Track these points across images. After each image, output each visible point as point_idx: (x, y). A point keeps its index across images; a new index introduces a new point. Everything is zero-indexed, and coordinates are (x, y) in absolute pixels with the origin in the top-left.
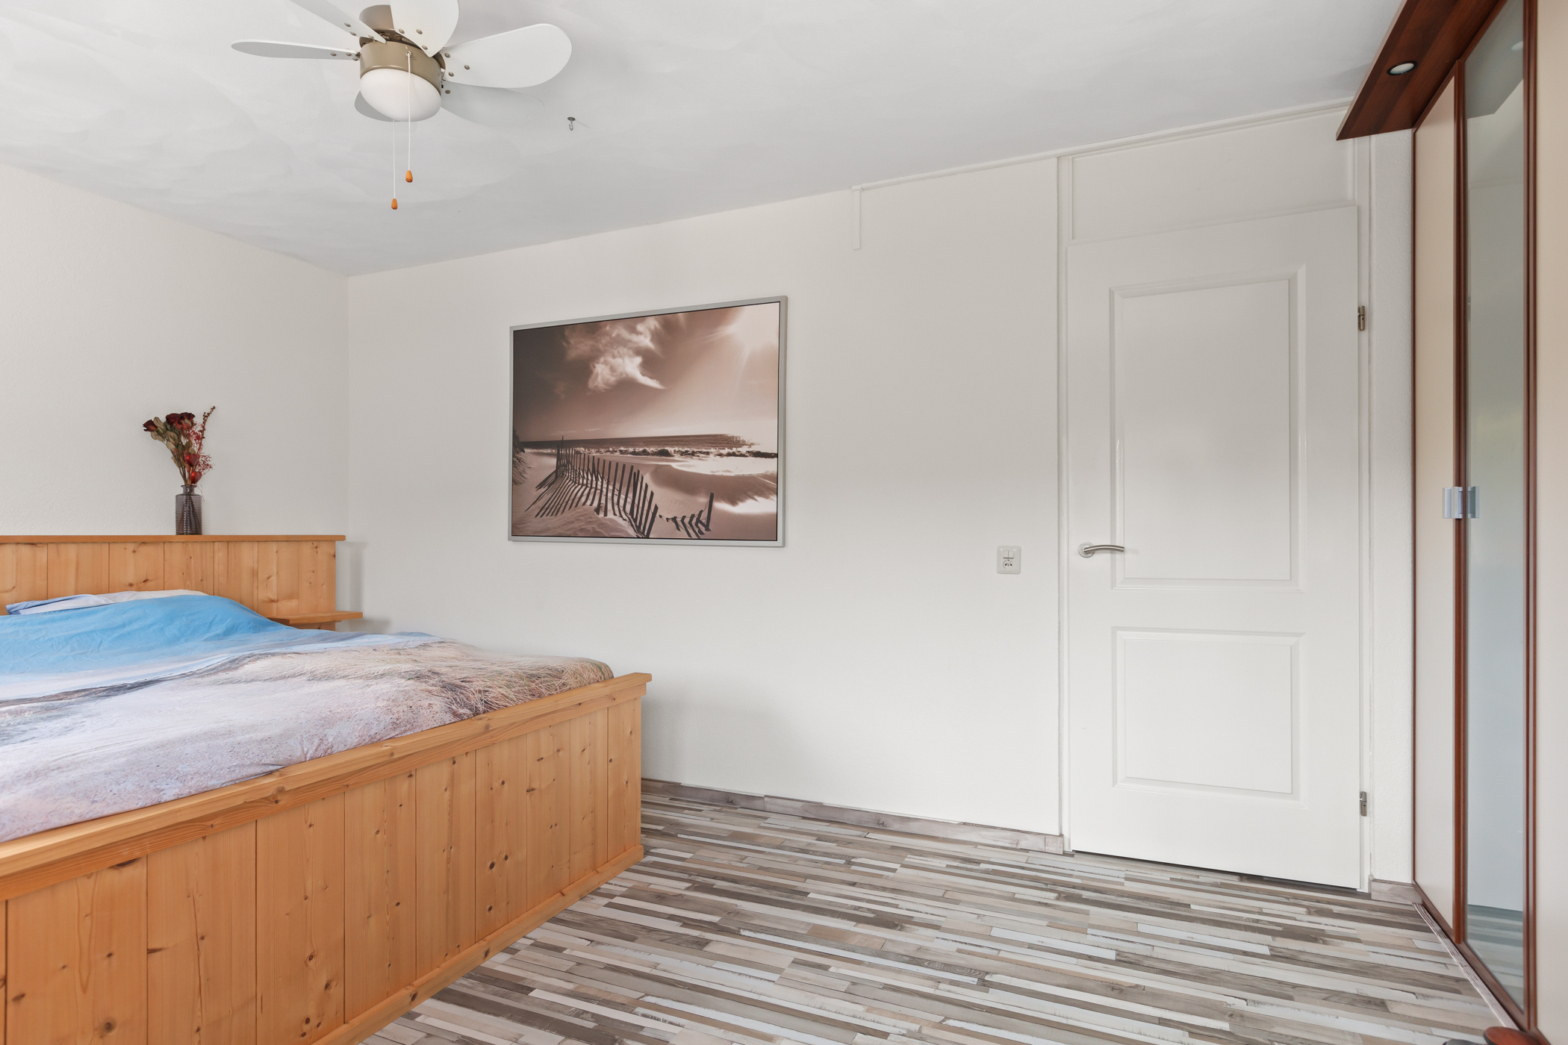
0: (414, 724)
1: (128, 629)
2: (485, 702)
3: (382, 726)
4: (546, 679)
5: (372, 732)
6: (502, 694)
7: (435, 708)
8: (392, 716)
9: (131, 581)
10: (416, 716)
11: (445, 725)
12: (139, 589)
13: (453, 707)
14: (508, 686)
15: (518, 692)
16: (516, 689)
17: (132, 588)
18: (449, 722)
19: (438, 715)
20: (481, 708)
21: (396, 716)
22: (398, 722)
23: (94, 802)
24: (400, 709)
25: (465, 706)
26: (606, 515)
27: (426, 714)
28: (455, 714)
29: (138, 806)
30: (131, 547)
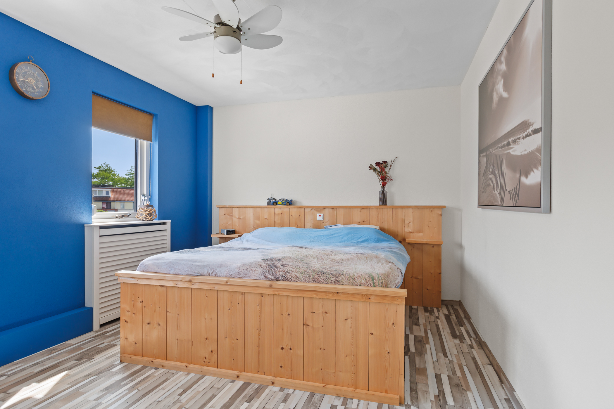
0: (247, 275)
1: (334, 236)
2: (284, 276)
3: (234, 273)
4: (328, 276)
5: (231, 274)
6: (296, 276)
7: (257, 272)
8: (239, 270)
9: (359, 221)
10: (248, 273)
11: (260, 280)
12: (362, 224)
13: (266, 274)
14: (302, 273)
15: (306, 277)
16: (305, 276)
17: (360, 224)
18: (262, 279)
19: (258, 275)
20: (281, 278)
21: (240, 270)
22: (240, 273)
23: (159, 269)
24: (243, 268)
25: (273, 275)
26: (495, 192)
27: (252, 273)
28: (266, 277)
29: (165, 273)
30: (359, 210)
